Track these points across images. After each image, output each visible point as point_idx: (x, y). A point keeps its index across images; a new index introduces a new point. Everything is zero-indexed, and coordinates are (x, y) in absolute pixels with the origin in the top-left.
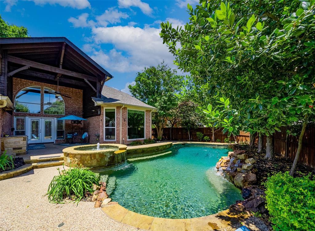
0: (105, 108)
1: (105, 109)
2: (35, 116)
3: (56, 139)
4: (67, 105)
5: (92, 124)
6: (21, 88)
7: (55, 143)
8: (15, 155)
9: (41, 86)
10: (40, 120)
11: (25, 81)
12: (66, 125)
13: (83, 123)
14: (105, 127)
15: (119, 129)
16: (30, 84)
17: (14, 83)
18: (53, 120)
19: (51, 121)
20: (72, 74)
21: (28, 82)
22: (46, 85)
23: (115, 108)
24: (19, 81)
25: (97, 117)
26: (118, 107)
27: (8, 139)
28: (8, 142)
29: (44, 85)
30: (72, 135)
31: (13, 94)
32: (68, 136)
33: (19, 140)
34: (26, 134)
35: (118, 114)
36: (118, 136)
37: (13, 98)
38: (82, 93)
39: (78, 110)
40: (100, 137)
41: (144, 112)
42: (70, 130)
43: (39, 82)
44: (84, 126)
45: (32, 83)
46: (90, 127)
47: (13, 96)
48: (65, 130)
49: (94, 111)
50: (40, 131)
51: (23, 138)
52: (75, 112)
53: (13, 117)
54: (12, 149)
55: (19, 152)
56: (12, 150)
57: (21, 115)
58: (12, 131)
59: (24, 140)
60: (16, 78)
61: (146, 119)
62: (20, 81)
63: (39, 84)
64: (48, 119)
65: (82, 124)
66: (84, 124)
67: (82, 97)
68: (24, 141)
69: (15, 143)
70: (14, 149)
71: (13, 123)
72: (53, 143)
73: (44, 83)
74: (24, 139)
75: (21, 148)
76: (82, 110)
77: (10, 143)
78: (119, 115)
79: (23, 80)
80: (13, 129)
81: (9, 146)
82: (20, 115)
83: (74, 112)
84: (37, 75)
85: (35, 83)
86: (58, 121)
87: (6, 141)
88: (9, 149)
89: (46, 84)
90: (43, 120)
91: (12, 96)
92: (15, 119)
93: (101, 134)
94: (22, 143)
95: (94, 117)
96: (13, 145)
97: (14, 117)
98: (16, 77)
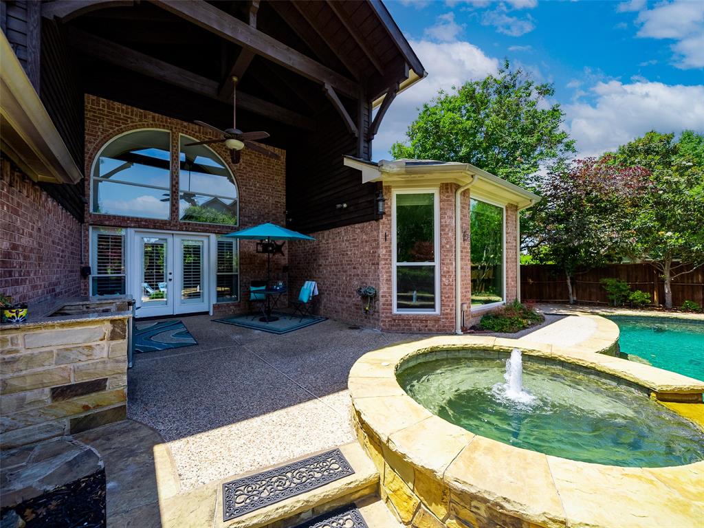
0: (395, 192)
1: (398, 196)
2: (155, 228)
3: (215, 303)
4: (244, 194)
5: (331, 252)
6: (111, 131)
7: (211, 314)
8: (68, 427)
9: (171, 130)
10: (170, 239)
11: (123, 110)
12: (241, 258)
13: (286, 252)
14: (398, 261)
15: (452, 268)
16: (137, 119)
17: (89, 115)
18: (206, 241)
19: (200, 244)
20: (290, 59)
21: (132, 115)
22: (185, 127)
23: (435, 191)
24: (104, 106)
25: (363, 228)
26: (447, 184)
27: (20, 335)
28: (23, 352)
29: (179, 126)
30: (266, 290)
31: (86, 150)
32: (254, 292)
33: (85, 336)
34: (128, 291)
35: (449, 213)
36: (448, 298)
37: (86, 163)
38: (283, 158)
39: (273, 211)
40: (382, 300)
41: (502, 209)
42: (254, 272)
43: (164, 117)
44: (291, 261)
45: (145, 117)
46: (322, 261)
47: (87, 157)
48: (238, 273)
49: (345, 205)
50: (170, 277)
51: (112, 321)
52: (266, 216)
53: (88, 230)
54: (46, 395)
55: (86, 408)
56: (49, 402)
57: (113, 224)
58: (85, 278)
59: (113, 336)
60: (95, 98)
61: (507, 233)
62: (108, 108)
63: (166, 122)
64: (193, 240)
65: (283, 255)
66: (291, 255)
67: (284, 171)
68: (113, 343)
69: (63, 355)
70: (60, 393)
71: (88, 251)
72: (207, 313)
73: (179, 121)
74: (113, 332)
75: (97, 386)
76: (284, 212)
77: (30, 360)
78: (451, 218)
79: (117, 105)
80: (85, 271)
81: (29, 380)
82: (107, 223)
83: (263, 216)
84: (162, 73)
85: (154, 117)
86: (220, 245)
87: (9, 347)
88: (30, 396)
89: (185, 124)
90: (177, 240)
91: (83, 157)
92: (93, 236)
93: (383, 289)
94: (105, 355)
95: (342, 229)
96: (49, 372)
97: (91, 228)
98: (94, 95)
